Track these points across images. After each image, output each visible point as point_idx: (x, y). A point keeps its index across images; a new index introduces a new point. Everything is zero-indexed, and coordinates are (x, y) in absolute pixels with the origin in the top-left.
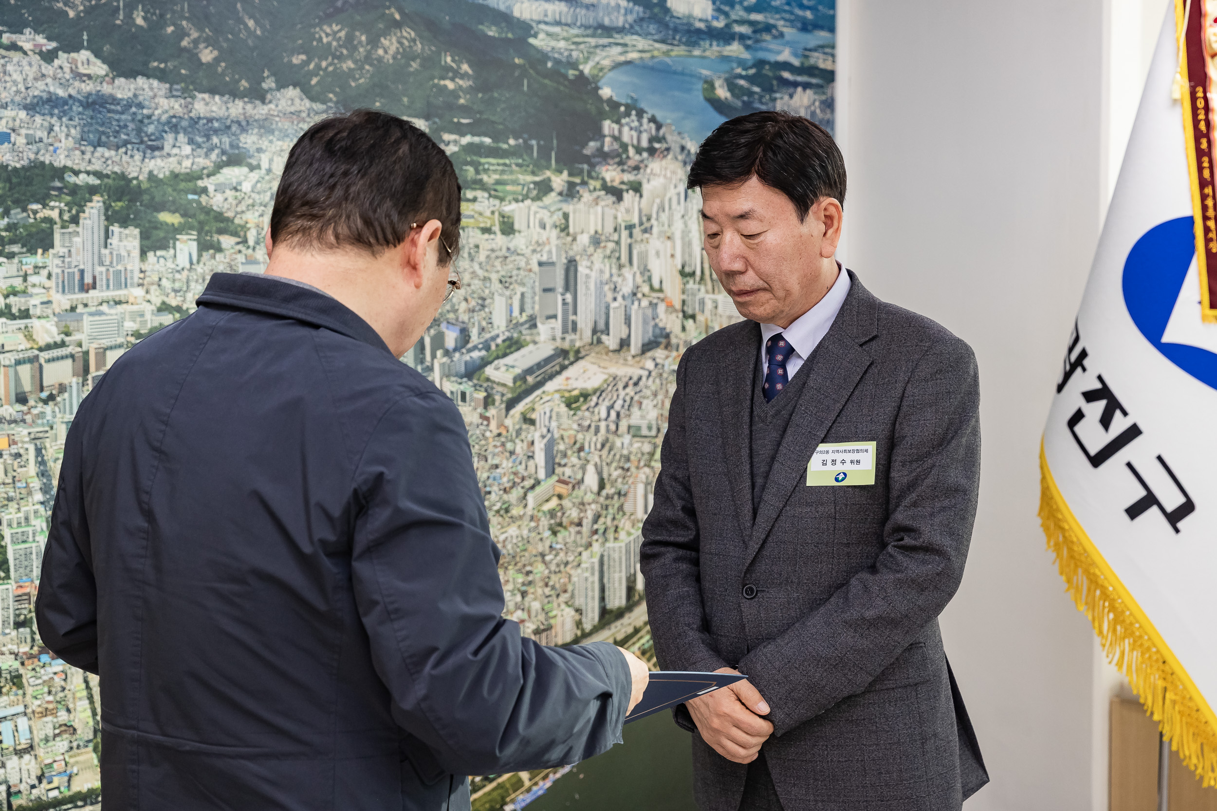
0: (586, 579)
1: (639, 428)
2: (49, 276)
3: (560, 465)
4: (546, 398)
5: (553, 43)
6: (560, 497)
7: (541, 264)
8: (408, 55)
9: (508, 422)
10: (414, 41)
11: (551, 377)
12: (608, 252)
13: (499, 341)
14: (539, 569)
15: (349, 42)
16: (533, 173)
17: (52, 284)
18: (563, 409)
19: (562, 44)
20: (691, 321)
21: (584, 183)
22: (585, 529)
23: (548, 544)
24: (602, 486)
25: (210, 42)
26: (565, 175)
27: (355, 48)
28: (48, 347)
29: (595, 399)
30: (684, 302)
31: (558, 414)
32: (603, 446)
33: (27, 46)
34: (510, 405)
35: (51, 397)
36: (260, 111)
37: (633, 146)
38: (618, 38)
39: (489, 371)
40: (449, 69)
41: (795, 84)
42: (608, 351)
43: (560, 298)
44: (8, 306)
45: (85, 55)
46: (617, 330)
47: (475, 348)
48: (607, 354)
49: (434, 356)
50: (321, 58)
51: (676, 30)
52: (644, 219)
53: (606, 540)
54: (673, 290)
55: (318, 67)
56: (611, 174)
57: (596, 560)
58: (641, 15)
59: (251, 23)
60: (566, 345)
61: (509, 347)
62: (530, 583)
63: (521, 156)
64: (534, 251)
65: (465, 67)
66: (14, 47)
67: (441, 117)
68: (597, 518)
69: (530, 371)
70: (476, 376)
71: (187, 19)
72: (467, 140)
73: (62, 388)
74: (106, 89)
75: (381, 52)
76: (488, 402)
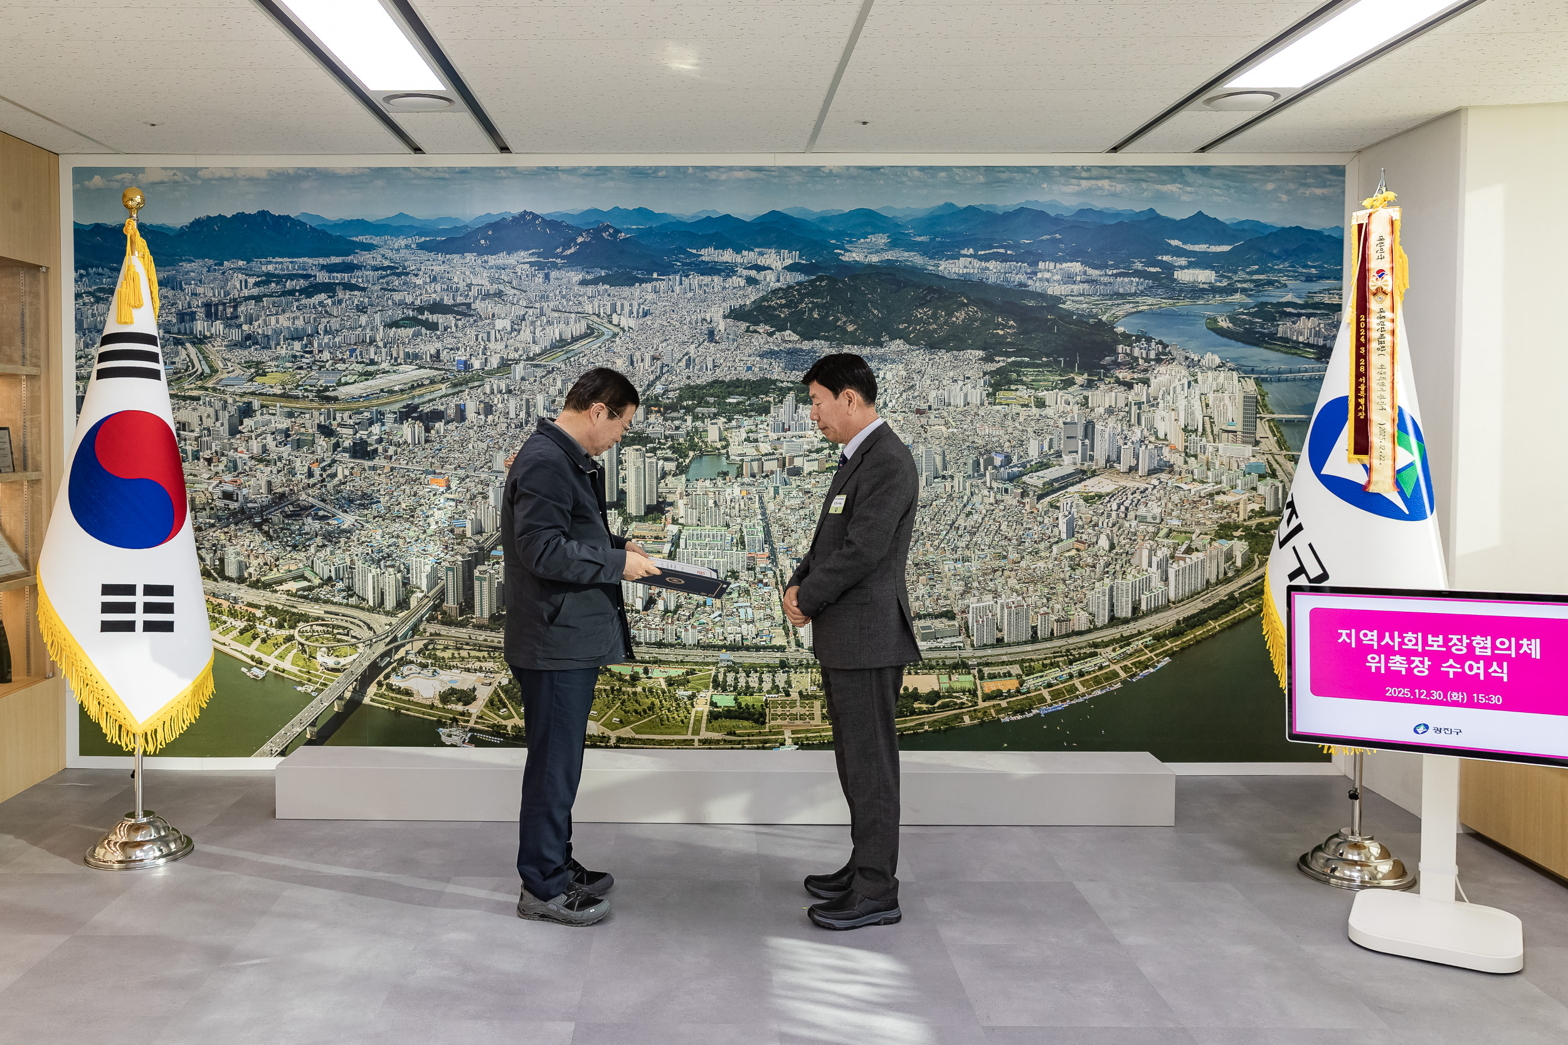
0: (1098, 598)
1: (1146, 517)
2: (768, 425)
3: (1078, 532)
4: (1067, 496)
5: (1077, 306)
6: (1078, 550)
7: (1065, 423)
8: (972, 320)
9: (1039, 506)
10: (977, 312)
11: (1072, 484)
12: (1120, 417)
13: (1033, 463)
14: (1061, 587)
15: (935, 316)
16: (1060, 375)
17: (769, 428)
18: (1082, 502)
19: (1085, 306)
20: (1193, 459)
21: (1100, 380)
22: (1099, 569)
23: (1068, 574)
24: (1112, 547)
25: (851, 322)
26: (1086, 376)
27: (938, 318)
28: (766, 455)
29: (1107, 498)
30: (1186, 447)
31: (1077, 505)
32: (1114, 525)
33: (761, 331)
34: (1040, 497)
35: (767, 476)
36: (880, 351)
37: (1142, 358)
38: (1131, 299)
39: (1025, 478)
40: (999, 324)
41: (1299, 315)
42: (1119, 472)
43: (1080, 442)
44: (749, 437)
45: (788, 332)
46: (1127, 461)
47: (1015, 466)
48: (1118, 474)
49: (986, 469)
50: (916, 325)
51: (1181, 291)
52: (1152, 399)
53: (1115, 578)
54: (1177, 440)
55: (915, 329)
56: (1123, 374)
57: (1107, 589)
58: (1151, 285)
59: (876, 312)
60: (1085, 468)
61: (1040, 467)
62: (1054, 594)
63: (1051, 367)
64: (1060, 417)
65: (1012, 322)
66: (755, 331)
67: (993, 349)
68: (1108, 565)
69: (1056, 480)
70: (1016, 480)
71: (841, 313)
72: (1013, 359)
73: (772, 472)
74: (798, 346)
75: (954, 319)
76: (1024, 494)
